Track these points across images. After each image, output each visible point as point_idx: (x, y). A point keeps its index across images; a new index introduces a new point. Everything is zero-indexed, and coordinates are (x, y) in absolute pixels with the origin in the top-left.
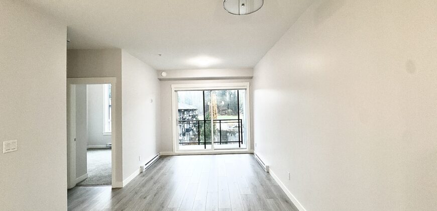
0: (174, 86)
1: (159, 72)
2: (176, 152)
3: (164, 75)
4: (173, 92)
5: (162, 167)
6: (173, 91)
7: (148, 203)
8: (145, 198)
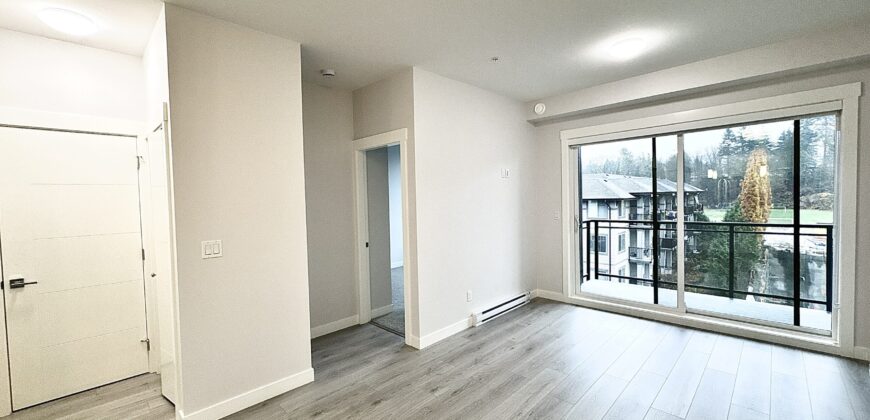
0: (568, 135)
1: (529, 104)
2: (571, 296)
3: (540, 110)
4: (566, 150)
5: (517, 325)
6: (565, 144)
7: (428, 408)
8: (433, 390)
